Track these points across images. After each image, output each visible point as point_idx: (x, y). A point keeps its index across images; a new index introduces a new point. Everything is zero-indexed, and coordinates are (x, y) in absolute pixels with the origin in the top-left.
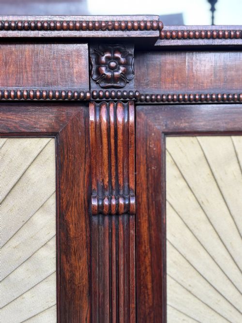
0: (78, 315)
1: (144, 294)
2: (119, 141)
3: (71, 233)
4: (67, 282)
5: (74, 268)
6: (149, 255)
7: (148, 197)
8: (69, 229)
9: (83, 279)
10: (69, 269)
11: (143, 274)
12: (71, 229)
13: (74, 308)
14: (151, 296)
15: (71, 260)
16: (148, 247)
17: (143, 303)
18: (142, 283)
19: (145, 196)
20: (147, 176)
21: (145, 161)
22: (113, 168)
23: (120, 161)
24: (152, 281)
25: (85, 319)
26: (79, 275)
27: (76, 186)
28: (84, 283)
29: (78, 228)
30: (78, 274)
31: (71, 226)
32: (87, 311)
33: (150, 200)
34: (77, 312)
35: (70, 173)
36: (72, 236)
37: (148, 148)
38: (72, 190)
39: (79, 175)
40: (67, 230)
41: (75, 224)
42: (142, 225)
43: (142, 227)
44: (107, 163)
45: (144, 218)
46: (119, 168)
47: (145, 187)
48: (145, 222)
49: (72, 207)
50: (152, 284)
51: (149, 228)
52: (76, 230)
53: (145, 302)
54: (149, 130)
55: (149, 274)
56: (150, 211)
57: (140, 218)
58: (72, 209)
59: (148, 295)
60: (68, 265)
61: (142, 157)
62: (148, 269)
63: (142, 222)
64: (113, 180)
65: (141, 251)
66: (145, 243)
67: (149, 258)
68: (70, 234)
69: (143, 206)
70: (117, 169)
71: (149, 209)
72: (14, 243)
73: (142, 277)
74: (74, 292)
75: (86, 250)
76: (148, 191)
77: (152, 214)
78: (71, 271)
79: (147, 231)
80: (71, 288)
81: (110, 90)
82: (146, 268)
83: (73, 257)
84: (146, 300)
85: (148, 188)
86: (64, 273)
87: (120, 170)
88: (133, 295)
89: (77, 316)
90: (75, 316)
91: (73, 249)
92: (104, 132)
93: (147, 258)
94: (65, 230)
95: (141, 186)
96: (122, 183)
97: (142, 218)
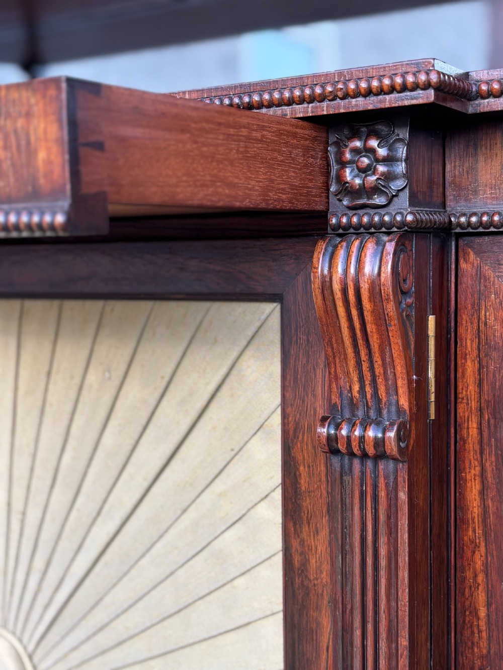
0: (315, 638)
1: (471, 626)
2: (366, 313)
3: (302, 482)
4: (296, 572)
5: (306, 548)
6: (483, 549)
7: (480, 429)
8: (298, 473)
9: (321, 572)
10: (299, 548)
11: (471, 587)
12: (302, 475)
13: (307, 622)
14: (484, 634)
15: (301, 531)
16: (479, 532)
17: (470, 644)
18: (467, 603)
19: (475, 425)
20: (480, 384)
21: (475, 353)
22: (365, 366)
23: (375, 353)
24: (489, 605)
25: (325, 648)
26: (316, 562)
27: (310, 395)
28: (324, 581)
29: (313, 474)
30: (314, 561)
31: (302, 468)
32: (329, 634)
33: (485, 434)
34: (313, 632)
35: (300, 370)
36: (303, 488)
37: (482, 326)
38: (303, 401)
39: (315, 375)
40: (295, 474)
41: (309, 467)
42: (469, 485)
43: (468, 489)
44: (353, 355)
45: (473, 472)
46: (376, 366)
47: (474, 404)
48: (475, 480)
49: (303, 434)
50: (488, 609)
51: (482, 492)
52: (310, 477)
53: (473, 643)
54: (485, 286)
55: (480, 587)
56: (484, 457)
57: (464, 469)
58: (303, 438)
59: (480, 631)
60: (298, 540)
61: (469, 342)
62: (481, 578)
63: (468, 477)
64: (368, 389)
65: (465, 538)
66: (474, 522)
67: (481, 556)
68: (300, 484)
69: (471, 445)
70: (372, 368)
71: (482, 453)
72: (219, 486)
73: (467, 590)
74: (308, 594)
75: (327, 518)
76: (481, 415)
77: (488, 464)
78: (302, 554)
79: (477, 498)
80: (303, 585)
81: (361, 212)
82: (476, 576)
83: (305, 529)
84: (476, 639)
85: (481, 410)
86: (291, 555)
87: (378, 370)
88: (403, 621)
89: (313, 639)
90: (309, 637)
91: (306, 512)
92: (338, 295)
93: (477, 554)
94: (292, 474)
95: (468, 404)
96: (384, 395)
97: (468, 470)
